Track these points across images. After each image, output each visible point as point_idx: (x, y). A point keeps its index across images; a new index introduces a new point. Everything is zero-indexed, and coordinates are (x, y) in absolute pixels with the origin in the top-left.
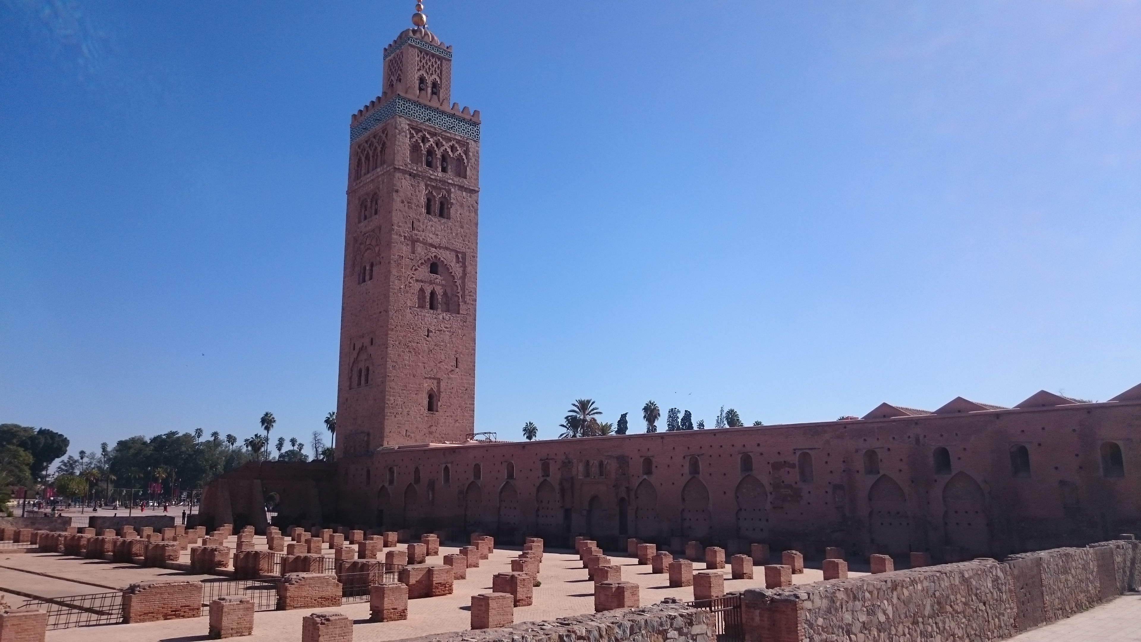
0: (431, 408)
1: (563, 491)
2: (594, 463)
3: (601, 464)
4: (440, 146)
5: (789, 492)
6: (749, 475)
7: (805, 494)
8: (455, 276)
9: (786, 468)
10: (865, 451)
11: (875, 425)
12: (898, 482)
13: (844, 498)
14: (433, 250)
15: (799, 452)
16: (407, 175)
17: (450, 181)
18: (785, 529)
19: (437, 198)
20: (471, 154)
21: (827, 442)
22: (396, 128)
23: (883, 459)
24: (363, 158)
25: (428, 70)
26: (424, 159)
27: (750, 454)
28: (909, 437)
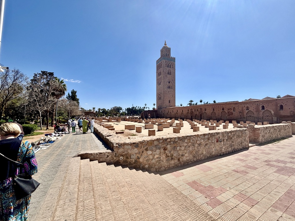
0: (169, 102)
1: (191, 113)
2: (196, 110)
3: (197, 109)
4: (169, 64)
5: (231, 113)
6: (223, 111)
7: (234, 113)
8: (172, 83)
9: (230, 109)
10: (246, 106)
11: (248, 102)
12: (253, 111)
13: (241, 114)
14: (169, 80)
15: (233, 107)
16: (165, 69)
17: (171, 69)
18: (230, 119)
19: (169, 72)
20: (174, 64)
21: (238, 105)
22: (163, 62)
23: (250, 108)
24: (158, 67)
25: (167, 52)
26: (167, 66)
27: (224, 107)
28: (256, 104)
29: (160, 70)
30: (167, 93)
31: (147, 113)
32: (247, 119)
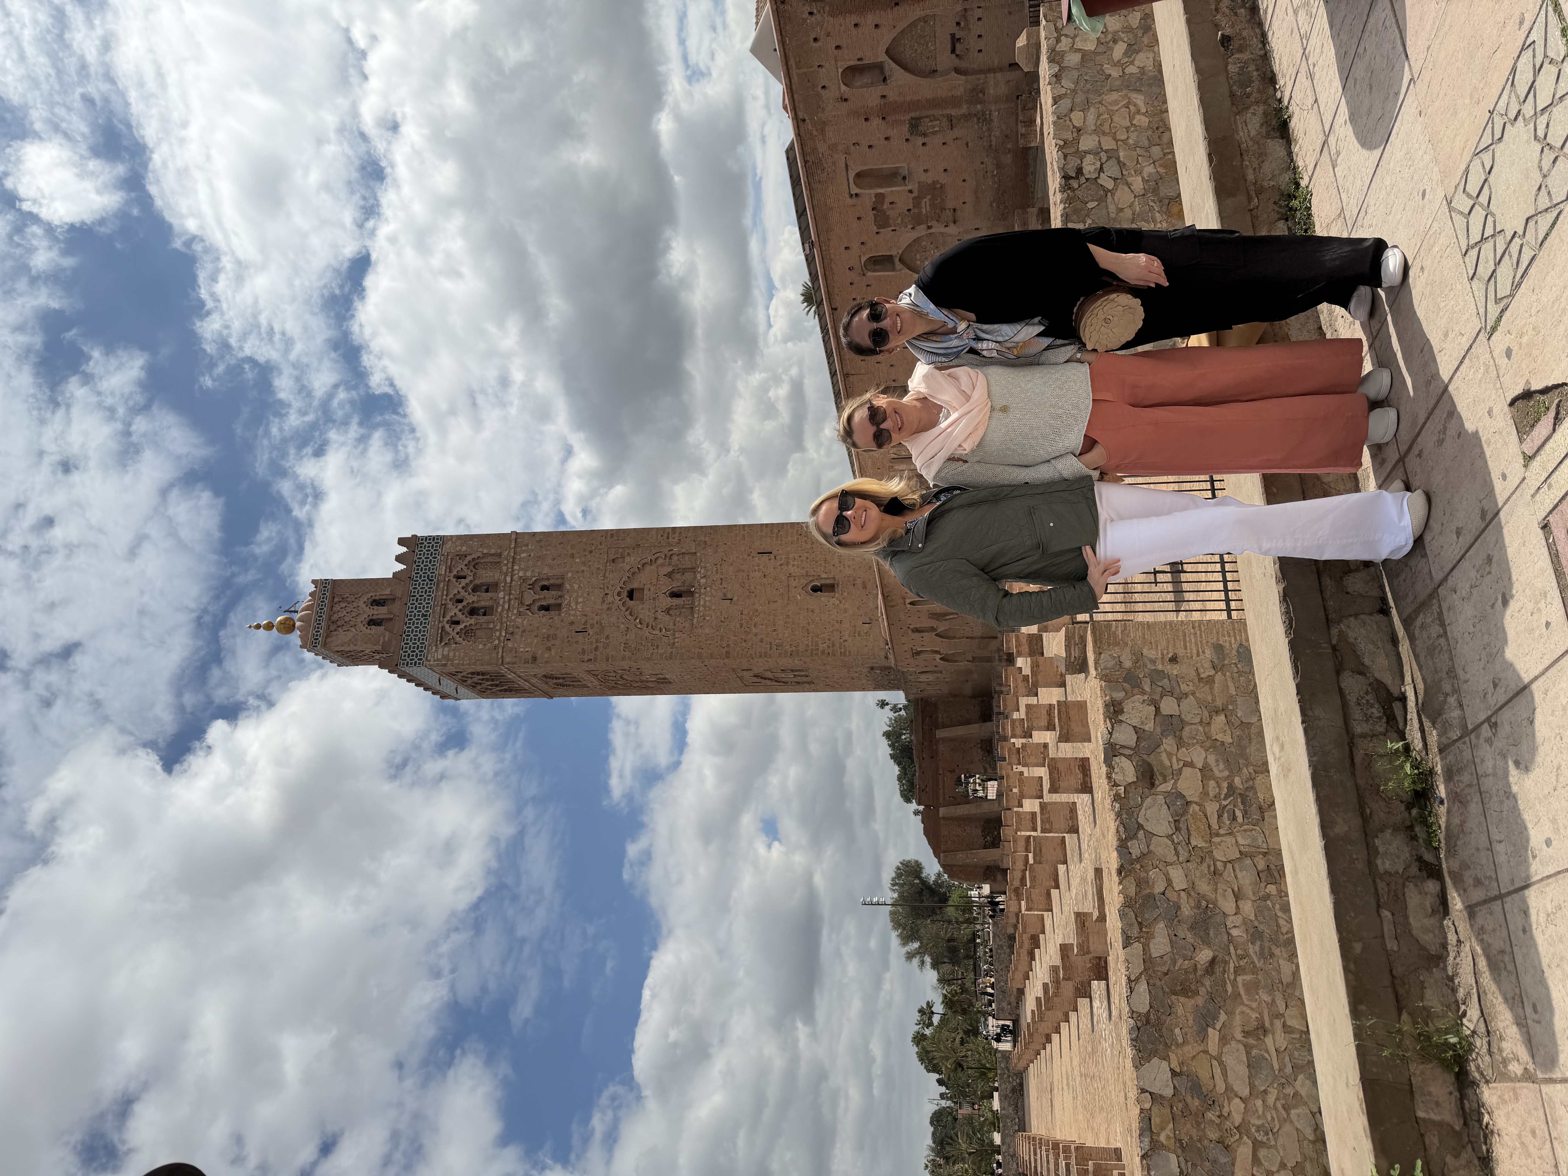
0: (831, 588)
4: (458, 597)
5: (927, 200)
6: (900, 260)
7: (929, 178)
8: (644, 561)
9: (885, 207)
10: (843, 87)
11: (794, 72)
12: (899, 29)
13: (934, 118)
14: (610, 599)
15: (855, 190)
16: (510, 644)
17: (508, 579)
18: (991, 205)
19: (537, 597)
20: (464, 548)
21: (833, 147)
22: (445, 665)
23: (858, 57)
24: (499, 688)
25: (354, 614)
26: (483, 619)
27: (863, 259)
28: (811, 13)
29: (521, 683)
30: (742, 614)
31: (944, 818)
32: (996, 63)
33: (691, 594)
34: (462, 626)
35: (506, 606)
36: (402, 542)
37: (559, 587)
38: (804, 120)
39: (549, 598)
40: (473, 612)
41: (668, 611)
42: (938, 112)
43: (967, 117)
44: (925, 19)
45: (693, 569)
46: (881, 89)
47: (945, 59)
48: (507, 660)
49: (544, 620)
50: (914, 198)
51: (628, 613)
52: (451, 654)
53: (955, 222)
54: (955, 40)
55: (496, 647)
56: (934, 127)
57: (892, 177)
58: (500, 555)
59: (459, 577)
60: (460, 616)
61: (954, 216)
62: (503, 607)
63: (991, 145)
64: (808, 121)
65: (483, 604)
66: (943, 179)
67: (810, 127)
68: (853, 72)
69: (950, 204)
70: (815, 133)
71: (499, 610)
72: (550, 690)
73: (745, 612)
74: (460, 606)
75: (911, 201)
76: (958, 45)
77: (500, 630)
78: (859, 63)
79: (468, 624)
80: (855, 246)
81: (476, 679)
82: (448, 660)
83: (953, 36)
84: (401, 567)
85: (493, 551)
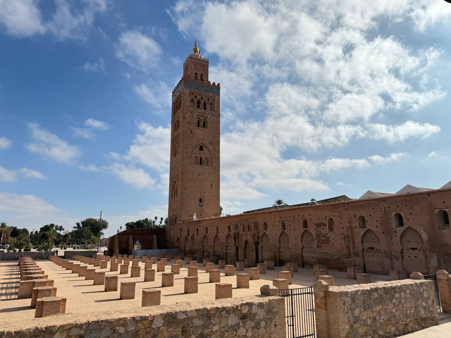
1: (235, 238)
2: (246, 225)
4: (203, 99)
5: (324, 239)
6: (306, 230)
7: (331, 239)
8: (210, 151)
9: (322, 226)
10: (359, 216)
11: (363, 203)
12: (376, 233)
13: (349, 242)
14: (200, 141)
15: (327, 218)
16: (189, 112)
17: (207, 113)
18: (322, 257)
19: (202, 120)
20: (216, 101)
21: (341, 212)
22: (184, 93)
23: (368, 221)
24: (175, 108)
25: (199, 69)
26: (196, 105)
27: (306, 219)
28: (381, 208)
29: (177, 114)
30: (194, 178)
31: (129, 237)
32: (366, 260)
33: (201, 163)
34: (194, 99)
35: (200, 112)
36: (219, 84)
37: (204, 126)
38: (349, 204)
39: (201, 124)
40: (199, 102)
41: (196, 157)
42: (351, 243)
43: (349, 251)
44: (379, 240)
45: (208, 165)
46: (358, 226)
47: (367, 246)
48: (184, 111)
49: (195, 122)
50: (325, 235)
51: (196, 146)
52: (187, 95)
53: (317, 247)
54: (373, 248)
55: (188, 108)
56: (347, 241)
57: (331, 229)
58: (214, 111)
59: (208, 99)
60: (197, 99)
61: (319, 246)
62: (200, 111)
63: (341, 258)
64: (349, 206)
65: (200, 105)
66: (331, 244)
67: (347, 206)
68: (363, 219)
69: (323, 245)
70: (345, 207)
71: (199, 110)
72: (174, 122)
73: (195, 179)
74: (200, 99)
75: (324, 234)
76: (371, 249)
77: (193, 109)
78: (366, 221)
79: (195, 101)
80: (310, 217)
81: (179, 102)
82: (185, 94)
83: (374, 248)
84: (212, 83)
85: (215, 109)
